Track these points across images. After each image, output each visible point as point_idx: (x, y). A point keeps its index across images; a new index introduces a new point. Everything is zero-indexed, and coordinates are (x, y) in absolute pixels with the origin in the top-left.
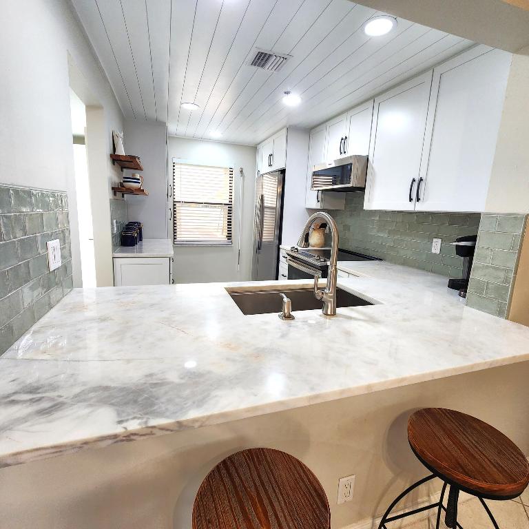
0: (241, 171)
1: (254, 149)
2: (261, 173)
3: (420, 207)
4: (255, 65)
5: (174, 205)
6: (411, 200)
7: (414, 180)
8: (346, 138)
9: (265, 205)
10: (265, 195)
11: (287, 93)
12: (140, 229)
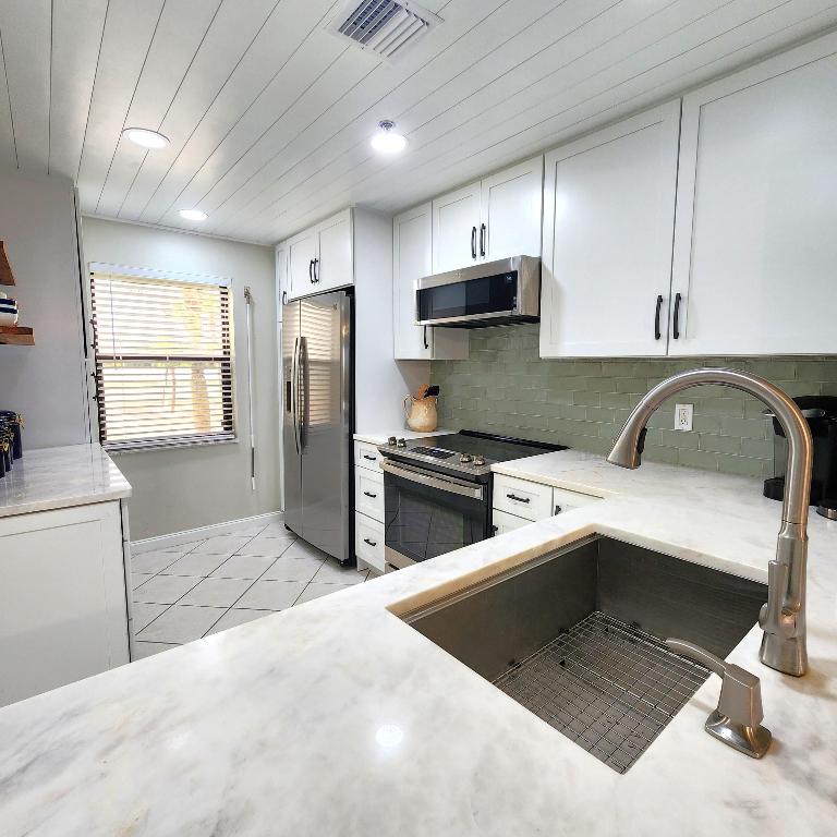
0: (247, 294)
1: (268, 252)
2: (291, 296)
3: (678, 349)
4: (347, 34)
5: (97, 365)
6: (658, 336)
7: (660, 300)
8: (483, 227)
9: (310, 357)
10: (308, 341)
11: (387, 125)
12: (15, 429)
